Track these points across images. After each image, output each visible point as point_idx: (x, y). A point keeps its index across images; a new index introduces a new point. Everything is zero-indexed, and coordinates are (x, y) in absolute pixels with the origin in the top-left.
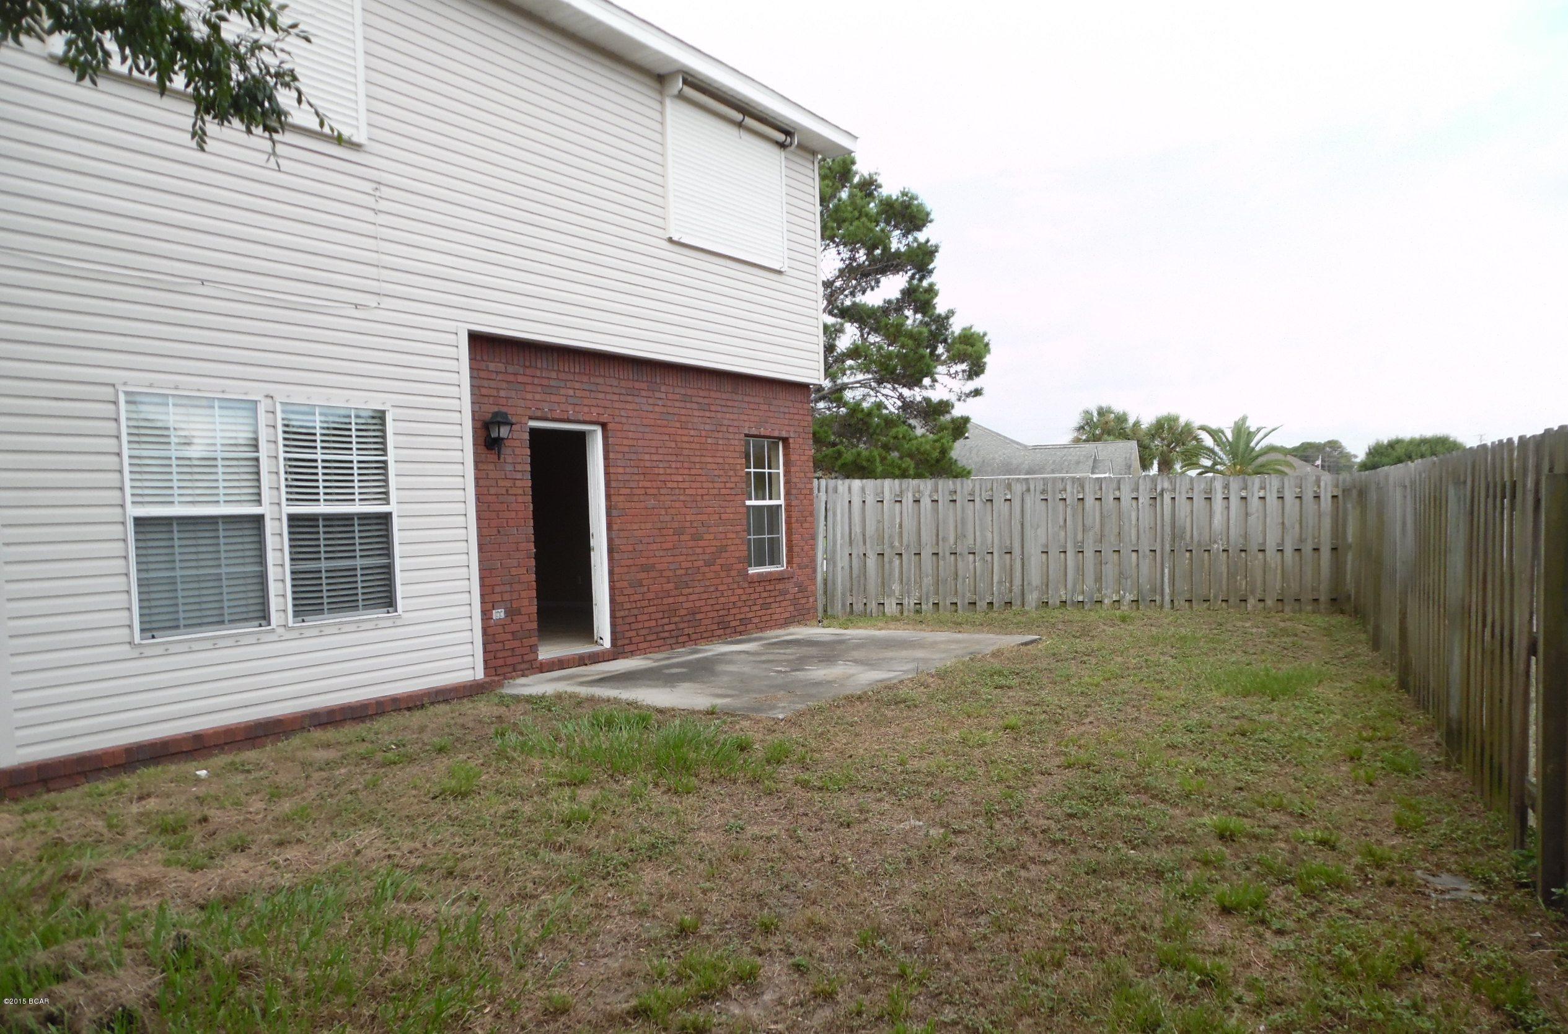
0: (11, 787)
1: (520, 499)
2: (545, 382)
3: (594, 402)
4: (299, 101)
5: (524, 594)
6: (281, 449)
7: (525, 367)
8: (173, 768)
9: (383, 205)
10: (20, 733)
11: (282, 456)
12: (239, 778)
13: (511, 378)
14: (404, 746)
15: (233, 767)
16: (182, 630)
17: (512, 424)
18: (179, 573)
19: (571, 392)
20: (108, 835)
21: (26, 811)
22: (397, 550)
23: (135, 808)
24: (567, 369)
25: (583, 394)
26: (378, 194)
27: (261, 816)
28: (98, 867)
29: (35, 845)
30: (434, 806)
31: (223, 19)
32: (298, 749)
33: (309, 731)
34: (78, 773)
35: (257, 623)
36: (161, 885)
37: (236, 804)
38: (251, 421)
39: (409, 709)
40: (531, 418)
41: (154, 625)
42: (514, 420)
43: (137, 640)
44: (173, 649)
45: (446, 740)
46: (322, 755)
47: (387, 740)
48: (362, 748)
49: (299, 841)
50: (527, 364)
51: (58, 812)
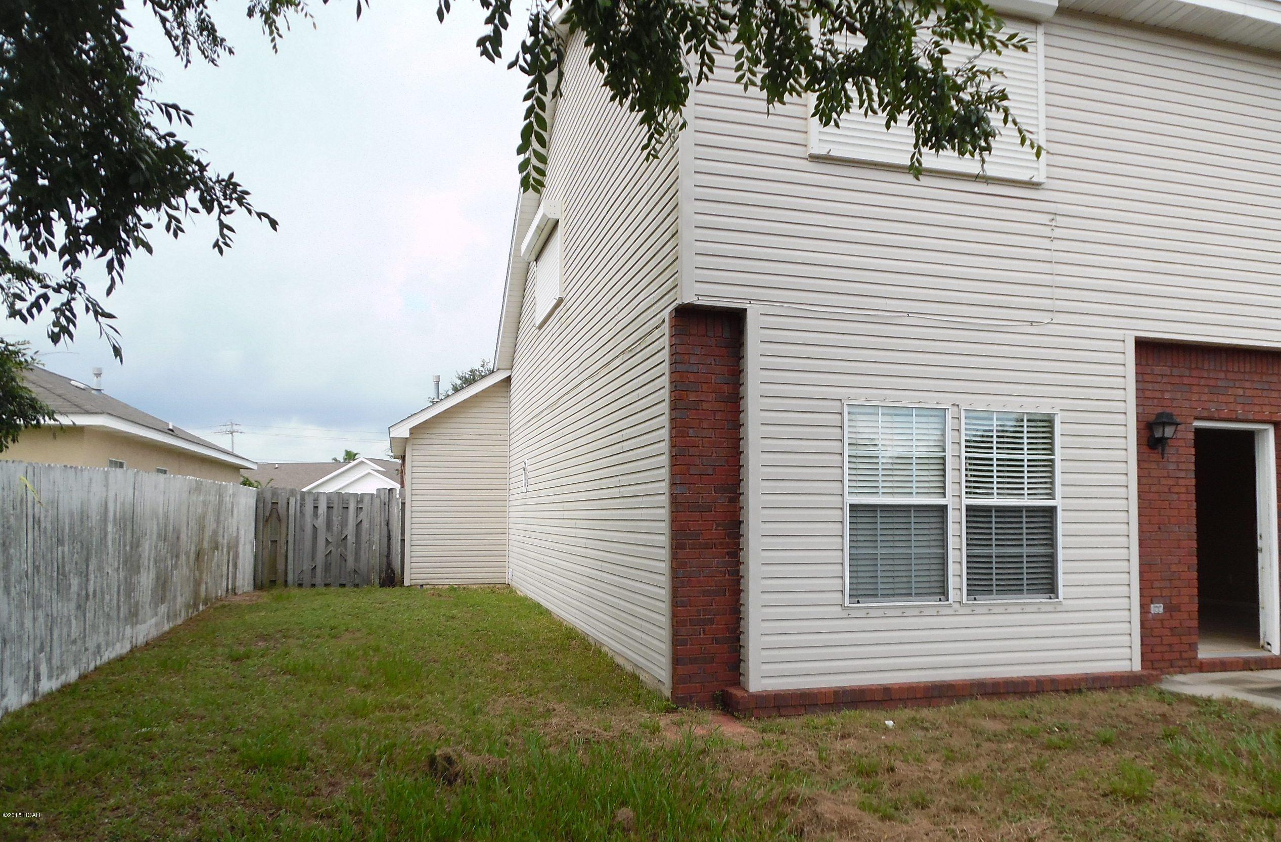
0: (756, 708)
1: (1183, 497)
2: (1212, 382)
3: (1266, 401)
4: (1005, 121)
5: (1184, 591)
6: (963, 449)
7: (1190, 369)
8: (868, 714)
9: (1058, 233)
10: (765, 667)
11: (964, 455)
12: (919, 734)
13: (1177, 380)
14: (1067, 730)
15: (914, 722)
16: (880, 599)
17: (1177, 424)
18: (879, 551)
19: (1241, 392)
20: (819, 767)
21: (764, 731)
22: (1061, 541)
23: (839, 746)
24: (1236, 369)
25: (1254, 393)
26: (1054, 223)
27: (938, 776)
28: (811, 796)
29: (768, 764)
30: (1106, 806)
31: (945, 52)
32: (968, 715)
33: (977, 699)
34: (801, 705)
35: (938, 598)
36: (857, 828)
37: (918, 760)
38: (940, 426)
39: (1066, 691)
40: (1197, 418)
41: (860, 593)
42: (1178, 421)
43: (847, 604)
44: (873, 613)
45: (1108, 733)
46: (990, 725)
47: (1049, 720)
48: (1027, 726)
49: (973, 812)
50: (1193, 366)
51: (785, 736)
